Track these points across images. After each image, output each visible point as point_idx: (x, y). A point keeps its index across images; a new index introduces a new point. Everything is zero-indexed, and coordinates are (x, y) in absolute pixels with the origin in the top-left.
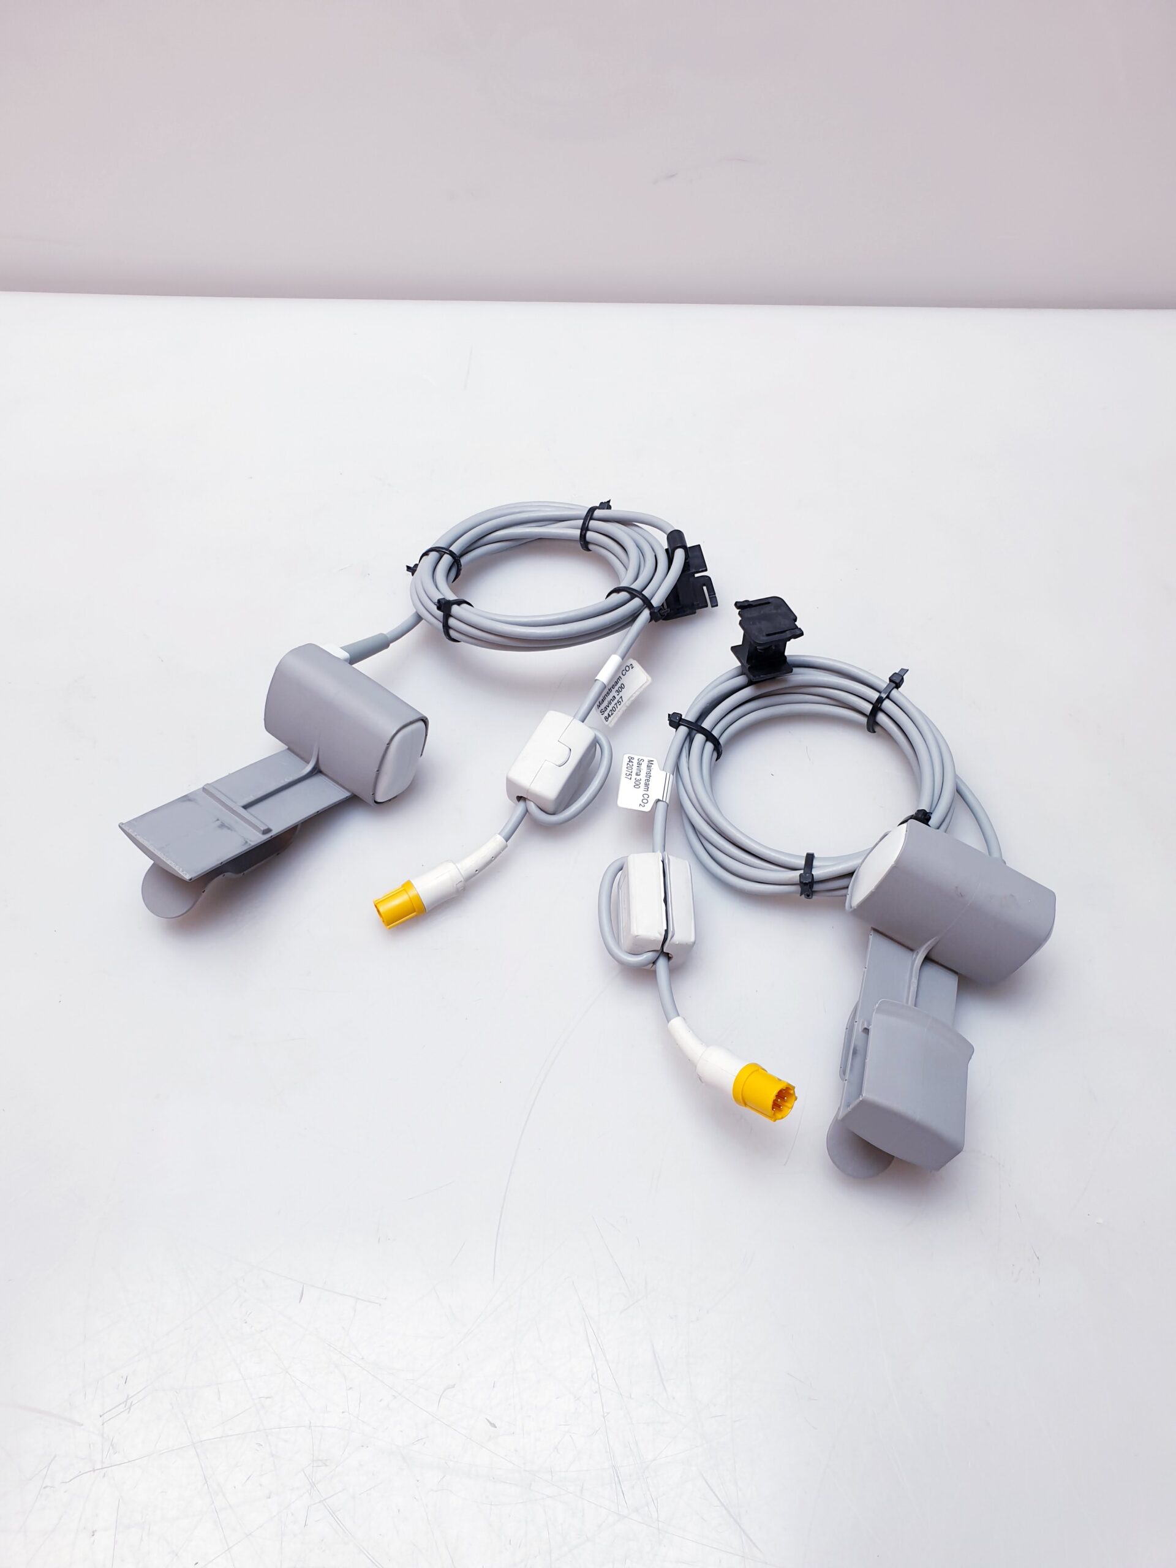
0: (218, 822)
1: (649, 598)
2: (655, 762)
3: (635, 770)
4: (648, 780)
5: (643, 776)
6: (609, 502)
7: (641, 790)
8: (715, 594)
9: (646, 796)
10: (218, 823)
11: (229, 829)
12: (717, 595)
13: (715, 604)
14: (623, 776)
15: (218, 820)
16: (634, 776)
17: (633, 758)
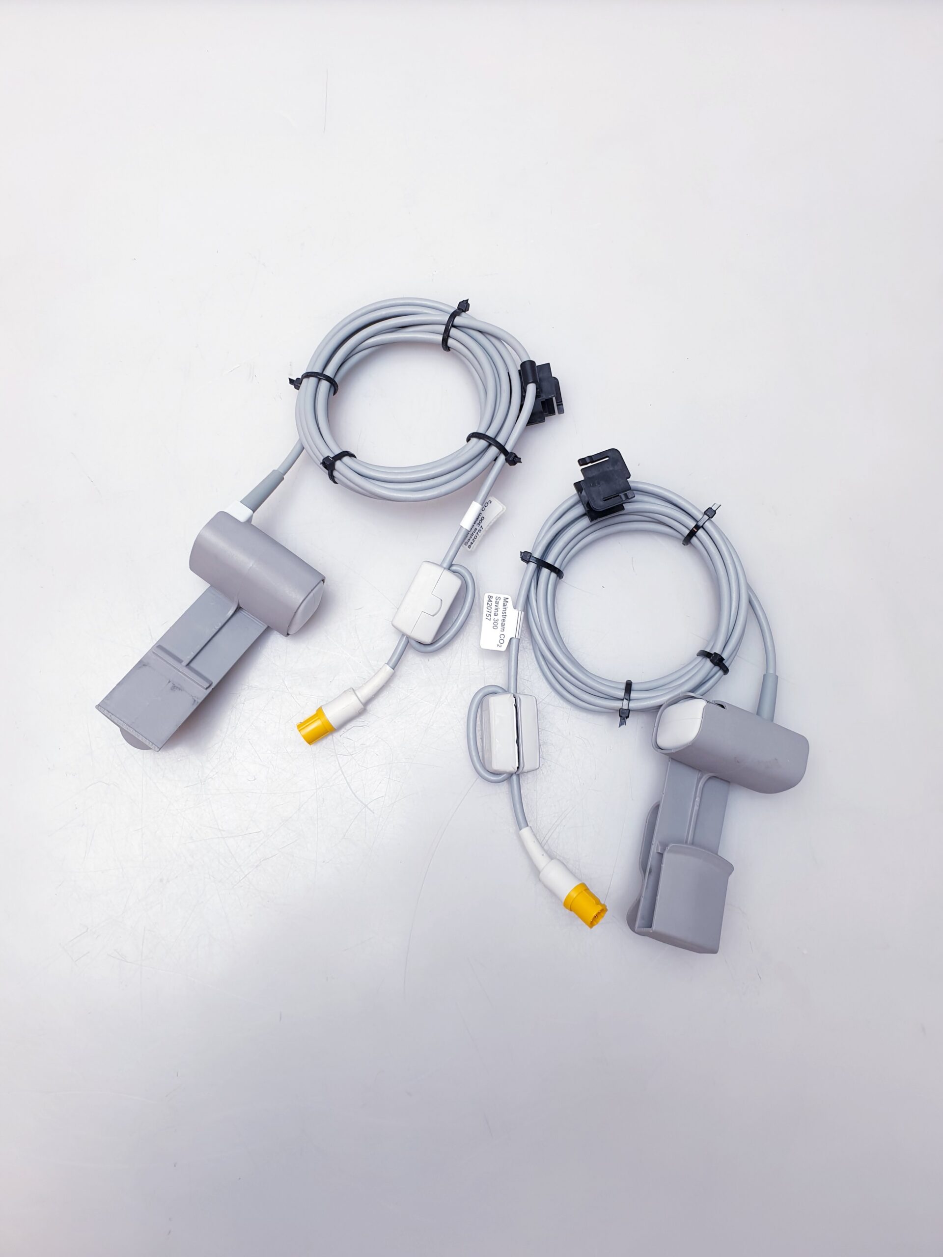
0: (170, 683)
1: (503, 445)
2: (510, 600)
3: (493, 610)
4: (504, 620)
5: (500, 617)
6: (468, 300)
7: (498, 631)
8: (562, 401)
9: (502, 636)
10: (170, 685)
11: (179, 689)
12: (563, 403)
13: (561, 411)
14: (484, 617)
15: (169, 682)
16: (493, 617)
17: (491, 597)
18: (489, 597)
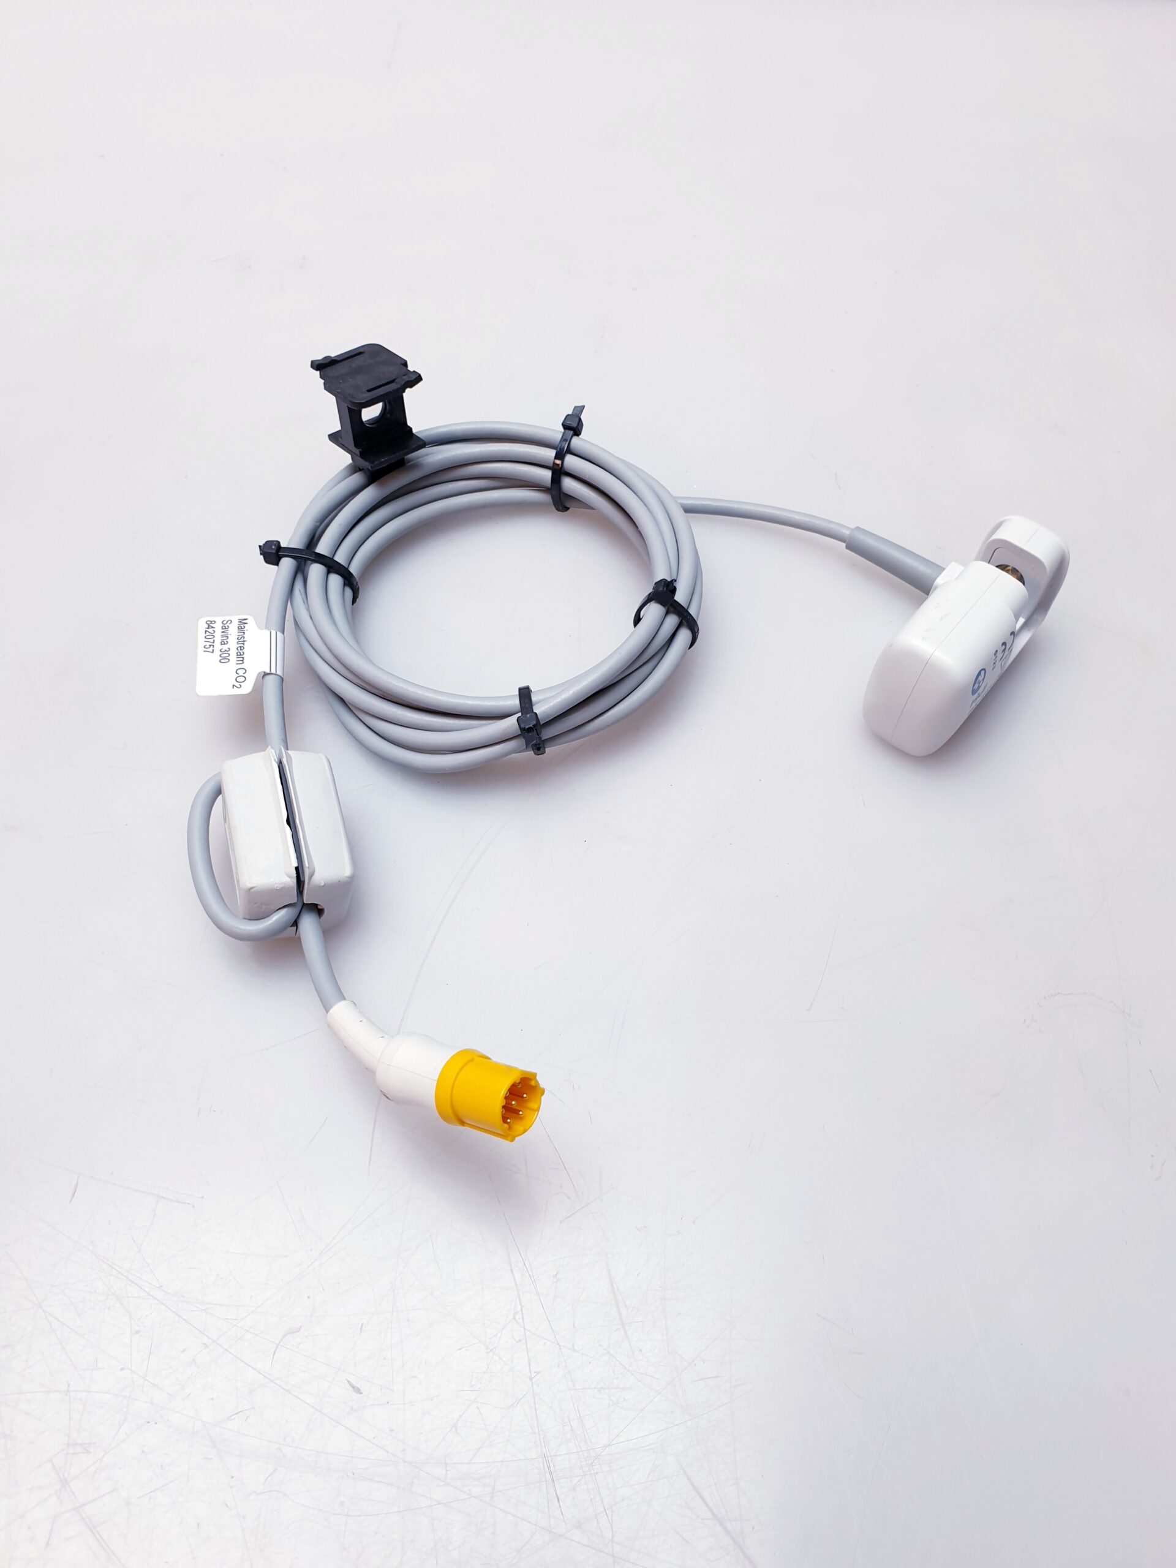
18: (209, 622)
